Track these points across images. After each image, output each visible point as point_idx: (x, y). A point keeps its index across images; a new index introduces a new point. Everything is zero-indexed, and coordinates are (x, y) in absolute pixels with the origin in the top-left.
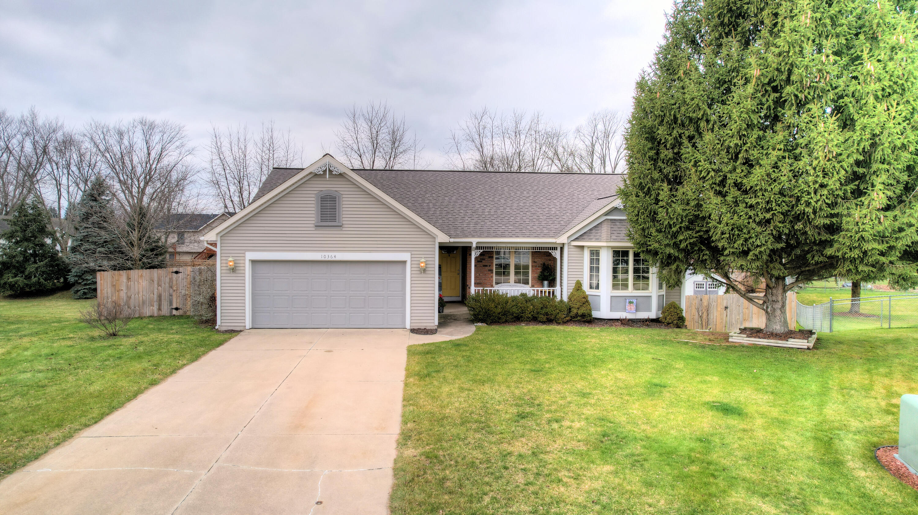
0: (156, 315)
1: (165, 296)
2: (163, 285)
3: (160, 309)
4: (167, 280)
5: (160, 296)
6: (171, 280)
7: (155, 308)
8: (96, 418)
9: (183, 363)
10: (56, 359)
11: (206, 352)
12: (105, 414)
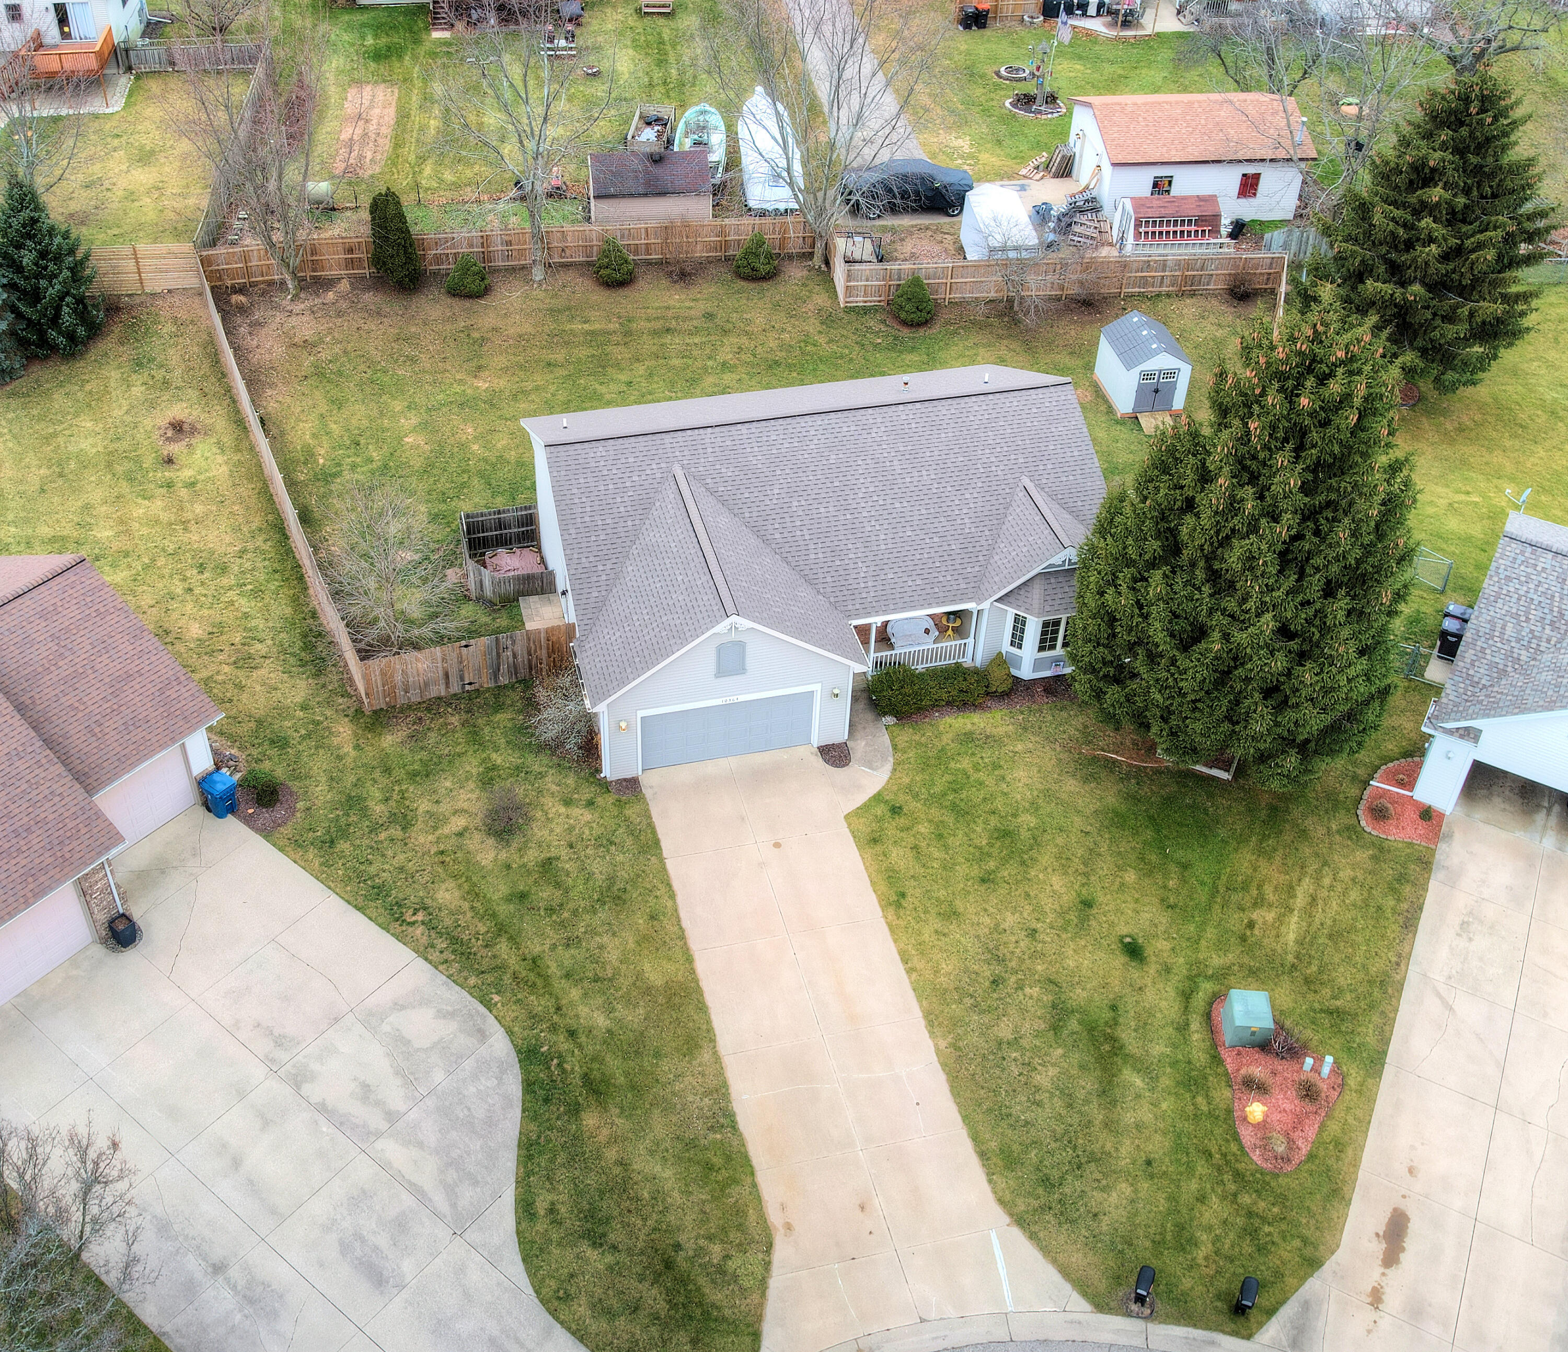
0: (443, 695)
1: (453, 673)
2: (449, 661)
3: (448, 688)
4: (454, 655)
5: (447, 676)
6: (460, 656)
7: (442, 688)
8: (710, 1030)
9: (669, 904)
10: (539, 909)
11: (664, 869)
12: (709, 1022)
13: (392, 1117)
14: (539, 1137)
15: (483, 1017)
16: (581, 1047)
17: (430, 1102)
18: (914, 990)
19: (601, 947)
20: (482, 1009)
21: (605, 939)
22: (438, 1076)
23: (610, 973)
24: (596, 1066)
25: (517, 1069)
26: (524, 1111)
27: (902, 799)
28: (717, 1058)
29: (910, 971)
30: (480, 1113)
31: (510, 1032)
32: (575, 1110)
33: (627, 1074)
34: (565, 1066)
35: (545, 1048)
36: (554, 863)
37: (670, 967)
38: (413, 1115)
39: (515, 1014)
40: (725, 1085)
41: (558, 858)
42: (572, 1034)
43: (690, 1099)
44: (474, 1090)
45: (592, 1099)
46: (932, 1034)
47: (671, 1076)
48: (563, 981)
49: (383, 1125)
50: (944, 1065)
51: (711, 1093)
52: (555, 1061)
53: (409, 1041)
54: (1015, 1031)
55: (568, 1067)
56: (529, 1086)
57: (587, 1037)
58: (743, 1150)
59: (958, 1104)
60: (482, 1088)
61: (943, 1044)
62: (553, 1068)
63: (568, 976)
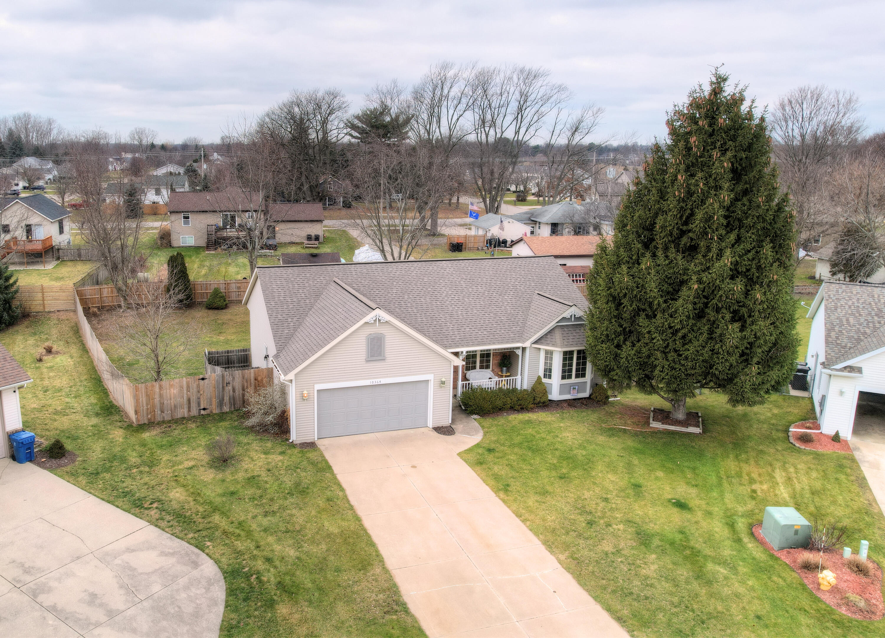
0: (186, 416)
1: (194, 399)
2: (191, 390)
3: (189, 411)
4: (195, 386)
5: (189, 400)
6: (198, 386)
7: (186, 410)
8: (378, 555)
9: (341, 494)
10: (244, 499)
11: (336, 478)
12: (377, 551)
13: (111, 614)
14: (239, 622)
15: (198, 555)
16: (275, 567)
17: (146, 604)
18: (531, 530)
19: (291, 515)
20: (197, 551)
21: (294, 511)
22: (156, 588)
23: (298, 527)
24: (288, 578)
25: (222, 583)
26: (226, 607)
27: (493, 446)
28: (386, 570)
29: (524, 521)
30: (188, 609)
31: (217, 562)
32: (271, 604)
33: (314, 582)
34: (263, 578)
35: (247, 569)
36: (256, 478)
37: (344, 524)
38: (129, 612)
39: (222, 552)
40: (395, 585)
41: (259, 476)
42: (268, 560)
43: (368, 595)
44: (185, 596)
45: (285, 597)
46: (552, 552)
47: (351, 582)
48: (262, 533)
49: (103, 618)
50: (568, 569)
51: (384, 591)
52: (254, 576)
53: (135, 569)
54: (615, 547)
55: (265, 579)
56: (231, 592)
57: (281, 561)
58: (416, 625)
59: (587, 591)
60: (192, 594)
61: (562, 557)
62: (252, 580)
63: (265, 530)
